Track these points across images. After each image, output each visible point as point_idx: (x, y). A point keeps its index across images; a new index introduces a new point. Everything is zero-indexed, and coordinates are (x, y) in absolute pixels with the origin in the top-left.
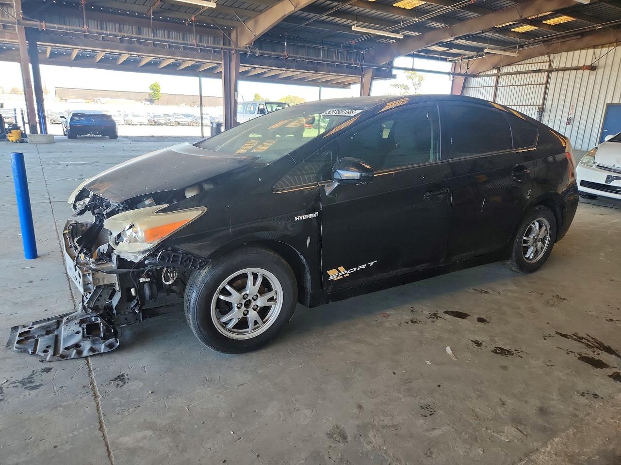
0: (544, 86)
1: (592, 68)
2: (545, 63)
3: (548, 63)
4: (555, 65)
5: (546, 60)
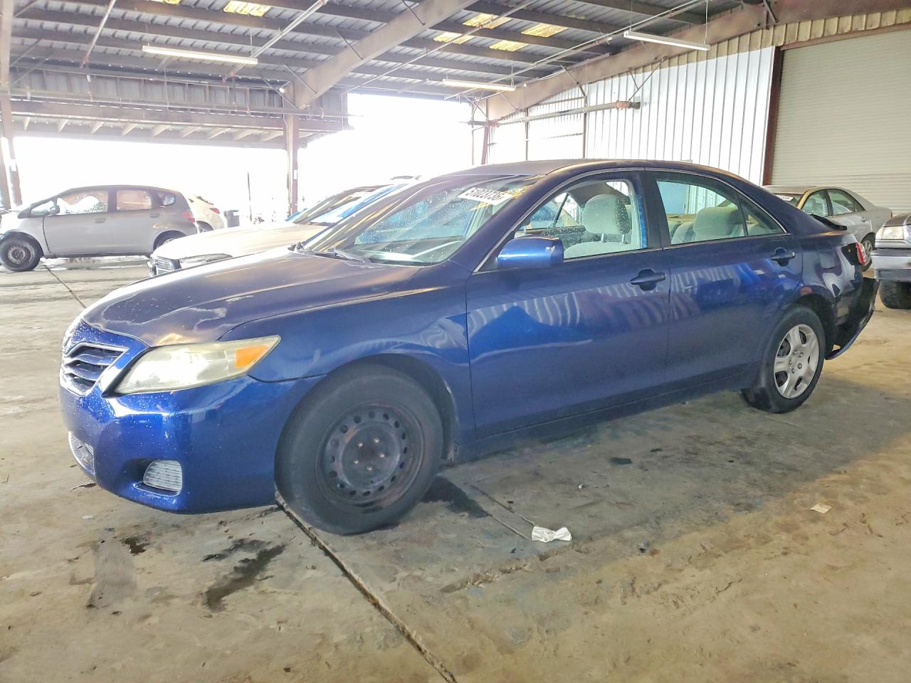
0: (582, 136)
1: (635, 105)
2: (580, 100)
3: (583, 100)
4: (592, 102)
5: (580, 94)
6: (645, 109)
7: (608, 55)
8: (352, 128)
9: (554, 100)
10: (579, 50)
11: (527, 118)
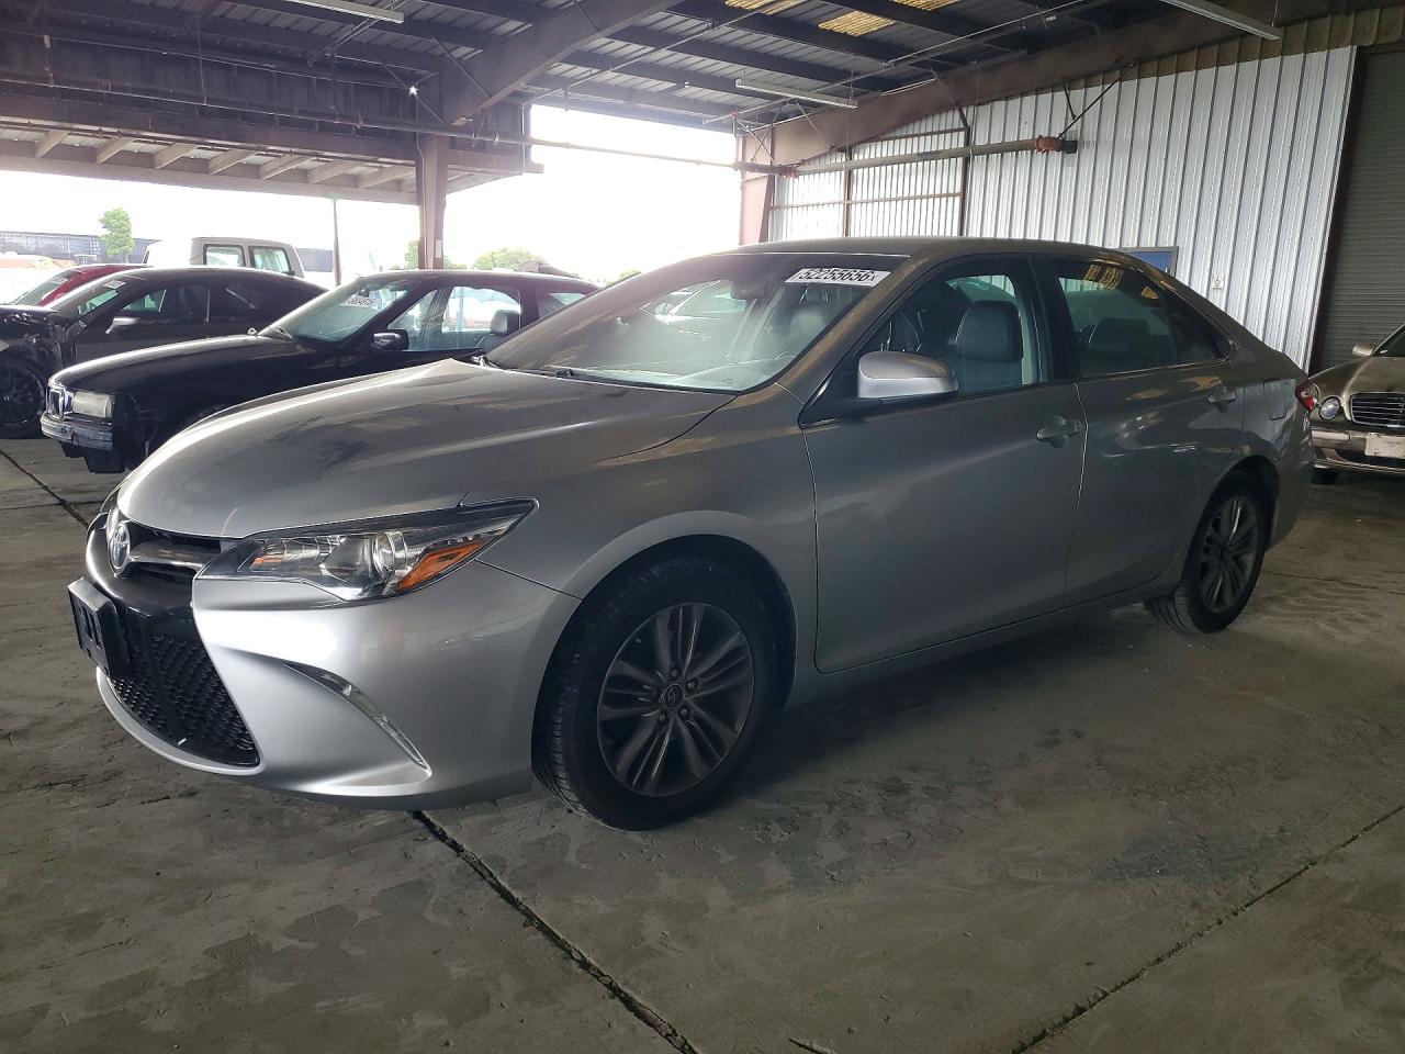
0: (958, 199)
1: (1067, 146)
2: (955, 134)
3: (962, 134)
4: (980, 140)
5: (958, 123)
6: (1087, 155)
7: (1024, 52)
8: (538, 169)
9: (904, 134)
10: (980, 42)
11: (850, 164)
